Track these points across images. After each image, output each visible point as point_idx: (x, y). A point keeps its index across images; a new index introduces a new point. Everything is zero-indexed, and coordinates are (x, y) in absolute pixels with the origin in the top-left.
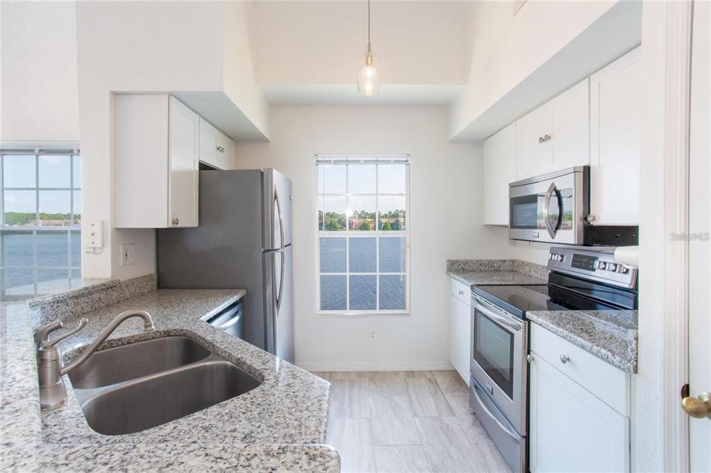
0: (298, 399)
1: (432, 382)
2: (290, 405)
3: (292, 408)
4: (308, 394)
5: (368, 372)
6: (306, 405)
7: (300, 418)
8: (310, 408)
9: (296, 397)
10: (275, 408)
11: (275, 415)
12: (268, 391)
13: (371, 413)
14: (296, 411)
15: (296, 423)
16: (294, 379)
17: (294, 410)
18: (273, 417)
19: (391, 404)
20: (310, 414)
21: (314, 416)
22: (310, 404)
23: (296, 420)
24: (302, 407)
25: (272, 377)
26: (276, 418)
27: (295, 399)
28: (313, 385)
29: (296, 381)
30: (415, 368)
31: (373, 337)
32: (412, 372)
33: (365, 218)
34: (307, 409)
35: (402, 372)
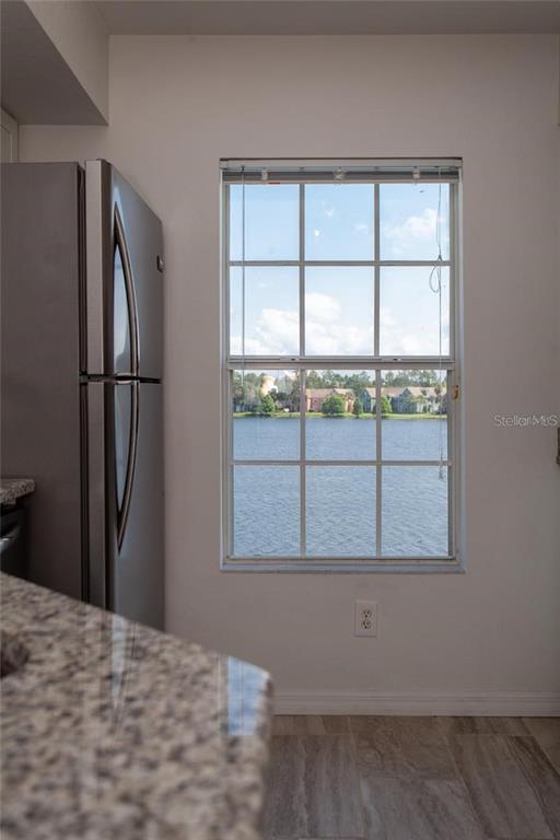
0: (142, 722)
1: (527, 748)
2: (108, 742)
3: (112, 752)
4: (184, 705)
5: (352, 717)
6: (174, 742)
7: (146, 792)
8: (192, 754)
9: (137, 713)
10: (41, 753)
11: (33, 779)
12: (30, 694)
13: (368, 823)
14: (127, 765)
15: (122, 813)
16: (137, 659)
17: (120, 760)
18: (25, 788)
19: (419, 802)
20: (186, 776)
21: (206, 784)
22: (188, 738)
23: (125, 798)
24: (157, 748)
25: (56, 654)
26: (35, 789)
27: (129, 721)
28: (206, 678)
29: (144, 666)
30: (477, 710)
31: (366, 625)
32: (471, 719)
33: (332, 387)
34: (177, 755)
35: (443, 718)
